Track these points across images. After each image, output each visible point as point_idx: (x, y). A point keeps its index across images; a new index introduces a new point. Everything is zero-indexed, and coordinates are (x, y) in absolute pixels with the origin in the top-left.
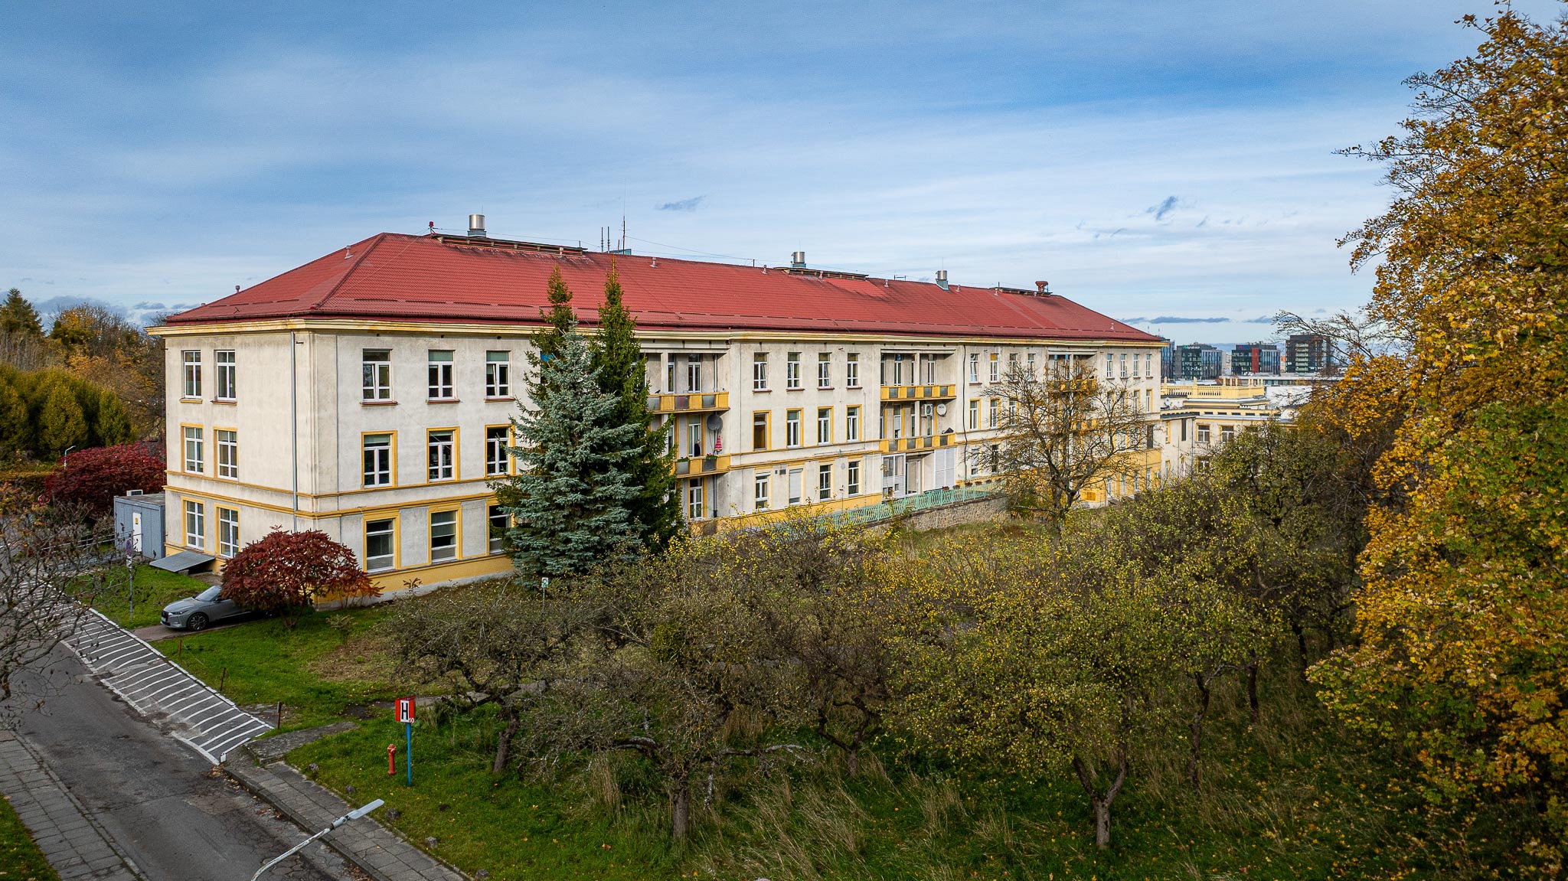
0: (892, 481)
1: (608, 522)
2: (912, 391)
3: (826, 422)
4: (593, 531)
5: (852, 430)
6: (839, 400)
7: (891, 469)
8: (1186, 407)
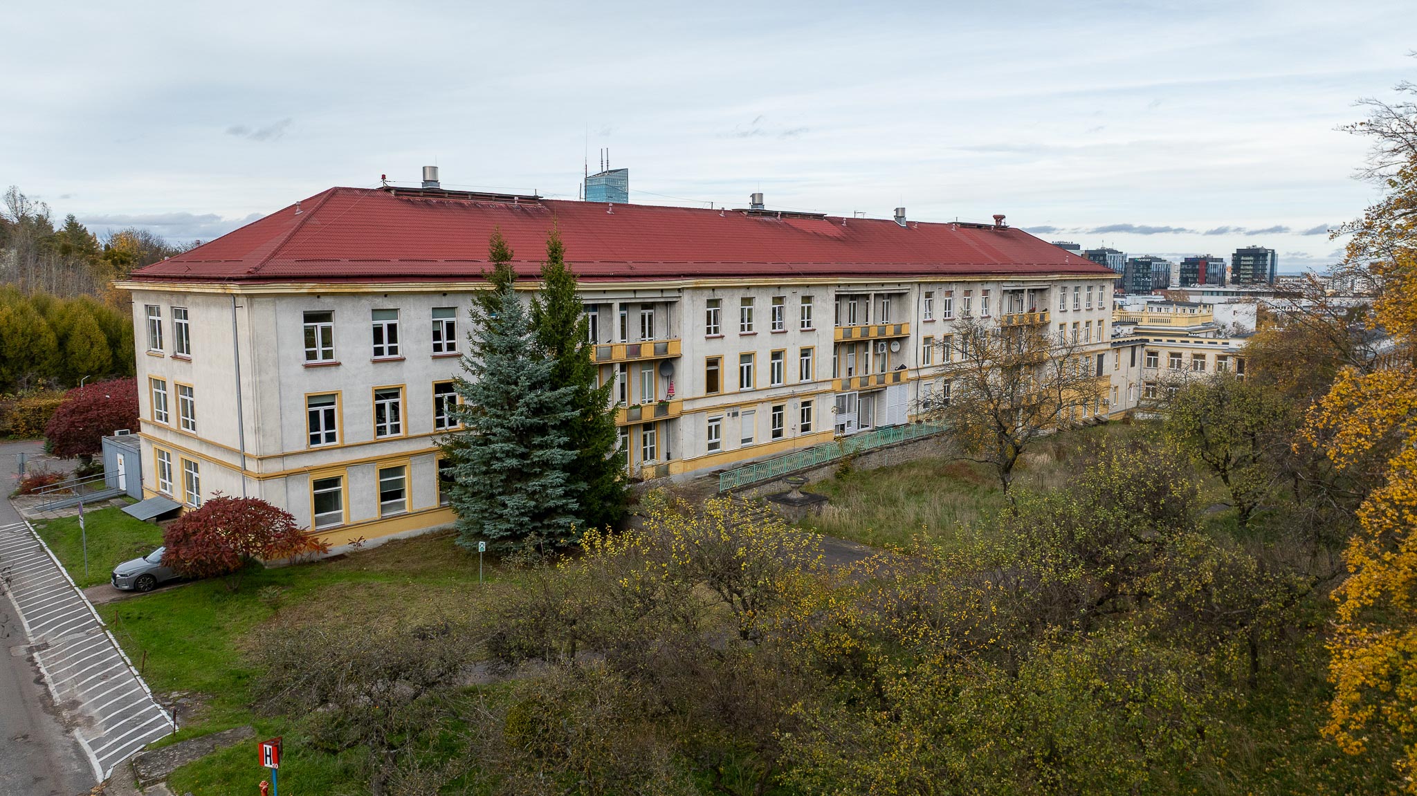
0: (843, 419)
1: (544, 487)
2: (866, 330)
3: (779, 364)
4: (532, 495)
5: (805, 371)
6: (792, 343)
7: (844, 406)
8: (1136, 334)
